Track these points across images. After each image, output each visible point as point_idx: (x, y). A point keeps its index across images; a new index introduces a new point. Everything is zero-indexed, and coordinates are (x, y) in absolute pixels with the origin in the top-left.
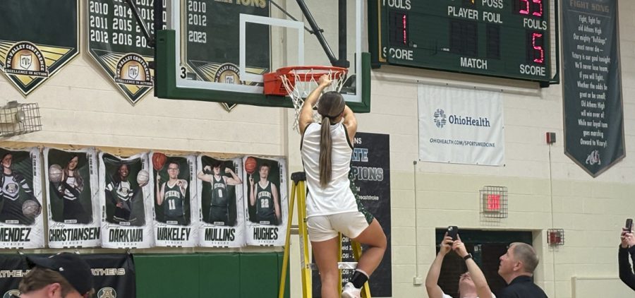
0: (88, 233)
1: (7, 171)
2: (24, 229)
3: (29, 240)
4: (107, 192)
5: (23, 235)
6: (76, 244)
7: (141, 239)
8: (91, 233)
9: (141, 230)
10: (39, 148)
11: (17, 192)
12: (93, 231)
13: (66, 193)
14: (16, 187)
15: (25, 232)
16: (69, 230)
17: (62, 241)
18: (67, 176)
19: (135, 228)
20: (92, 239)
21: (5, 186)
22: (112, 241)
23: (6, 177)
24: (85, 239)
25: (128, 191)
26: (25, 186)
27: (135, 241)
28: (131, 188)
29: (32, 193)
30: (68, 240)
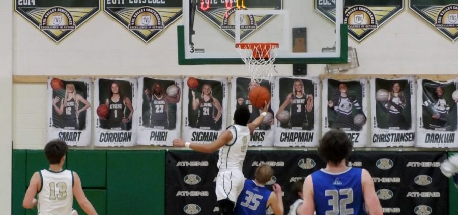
0: (408, 137)
1: (343, 95)
2: (354, 134)
3: (357, 141)
4: (424, 107)
5: (354, 138)
6: (398, 144)
7: (452, 141)
8: (410, 137)
9: (453, 135)
10: (368, 78)
11: (350, 109)
12: (411, 135)
13: (391, 108)
14: (350, 105)
15: (355, 136)
16: (393, 135)
17: (386, 142)
18: (393, 97)
19: (449, 133)
20: (410, 141)
21: (341, 105)
22: (428, 142)
23: (342, 99)
24: (406, 141)
25: (445, 106)
26: (357, 105)
27: (448, 142)
28: (447, 104)
29: (362, 109)
30: (392, 141)
